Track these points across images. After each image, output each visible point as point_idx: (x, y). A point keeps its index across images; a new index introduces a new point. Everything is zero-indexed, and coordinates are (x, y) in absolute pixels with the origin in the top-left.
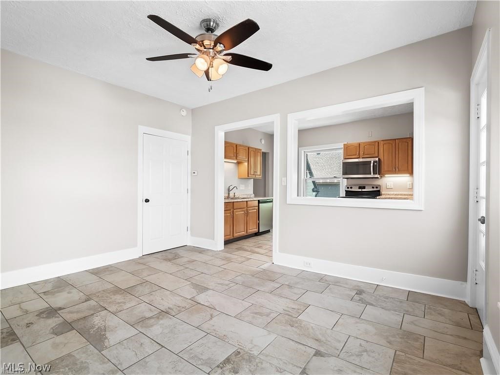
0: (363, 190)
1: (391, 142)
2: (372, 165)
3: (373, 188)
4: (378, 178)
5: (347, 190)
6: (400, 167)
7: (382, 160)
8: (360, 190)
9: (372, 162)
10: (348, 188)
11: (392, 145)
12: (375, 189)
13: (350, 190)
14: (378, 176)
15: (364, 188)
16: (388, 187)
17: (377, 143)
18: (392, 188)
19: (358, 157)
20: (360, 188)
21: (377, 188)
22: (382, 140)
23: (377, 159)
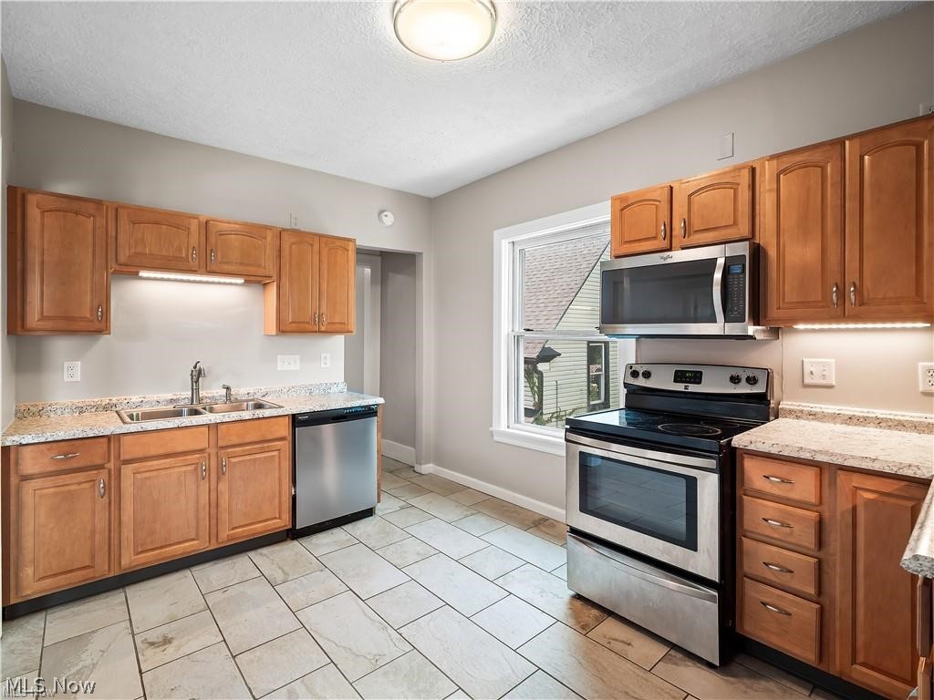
0: (693, 388)
1: (817, 156)
2: (718, 276)
3: (735, 380)
4: (752, 337)
5: (632, 381)
6: (867, 283)
7: (772, 253)
8: (680, 387)
9: (721, 261)
10: (635, 374)
11: (823, 169)
12: (744, 389)
13: (641, 382)
14: (751, 330)
15: (697, 378)
16: (808, 380)
17: (746, 174)
18: (831, 387)
19: (665, 244)
20: (680, 377)
21: (752, 381)
22: (772, 157)
23: (742, 249)
